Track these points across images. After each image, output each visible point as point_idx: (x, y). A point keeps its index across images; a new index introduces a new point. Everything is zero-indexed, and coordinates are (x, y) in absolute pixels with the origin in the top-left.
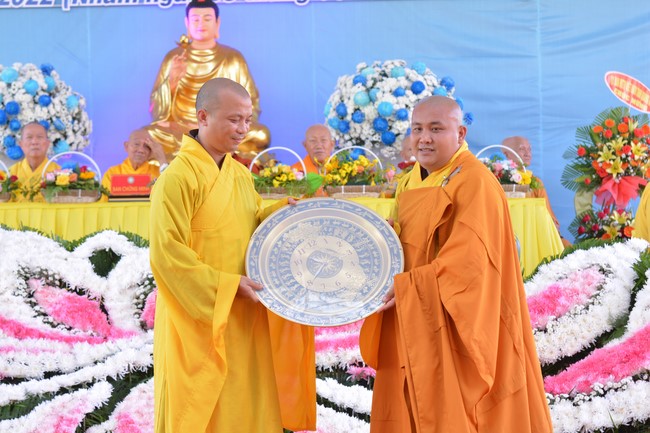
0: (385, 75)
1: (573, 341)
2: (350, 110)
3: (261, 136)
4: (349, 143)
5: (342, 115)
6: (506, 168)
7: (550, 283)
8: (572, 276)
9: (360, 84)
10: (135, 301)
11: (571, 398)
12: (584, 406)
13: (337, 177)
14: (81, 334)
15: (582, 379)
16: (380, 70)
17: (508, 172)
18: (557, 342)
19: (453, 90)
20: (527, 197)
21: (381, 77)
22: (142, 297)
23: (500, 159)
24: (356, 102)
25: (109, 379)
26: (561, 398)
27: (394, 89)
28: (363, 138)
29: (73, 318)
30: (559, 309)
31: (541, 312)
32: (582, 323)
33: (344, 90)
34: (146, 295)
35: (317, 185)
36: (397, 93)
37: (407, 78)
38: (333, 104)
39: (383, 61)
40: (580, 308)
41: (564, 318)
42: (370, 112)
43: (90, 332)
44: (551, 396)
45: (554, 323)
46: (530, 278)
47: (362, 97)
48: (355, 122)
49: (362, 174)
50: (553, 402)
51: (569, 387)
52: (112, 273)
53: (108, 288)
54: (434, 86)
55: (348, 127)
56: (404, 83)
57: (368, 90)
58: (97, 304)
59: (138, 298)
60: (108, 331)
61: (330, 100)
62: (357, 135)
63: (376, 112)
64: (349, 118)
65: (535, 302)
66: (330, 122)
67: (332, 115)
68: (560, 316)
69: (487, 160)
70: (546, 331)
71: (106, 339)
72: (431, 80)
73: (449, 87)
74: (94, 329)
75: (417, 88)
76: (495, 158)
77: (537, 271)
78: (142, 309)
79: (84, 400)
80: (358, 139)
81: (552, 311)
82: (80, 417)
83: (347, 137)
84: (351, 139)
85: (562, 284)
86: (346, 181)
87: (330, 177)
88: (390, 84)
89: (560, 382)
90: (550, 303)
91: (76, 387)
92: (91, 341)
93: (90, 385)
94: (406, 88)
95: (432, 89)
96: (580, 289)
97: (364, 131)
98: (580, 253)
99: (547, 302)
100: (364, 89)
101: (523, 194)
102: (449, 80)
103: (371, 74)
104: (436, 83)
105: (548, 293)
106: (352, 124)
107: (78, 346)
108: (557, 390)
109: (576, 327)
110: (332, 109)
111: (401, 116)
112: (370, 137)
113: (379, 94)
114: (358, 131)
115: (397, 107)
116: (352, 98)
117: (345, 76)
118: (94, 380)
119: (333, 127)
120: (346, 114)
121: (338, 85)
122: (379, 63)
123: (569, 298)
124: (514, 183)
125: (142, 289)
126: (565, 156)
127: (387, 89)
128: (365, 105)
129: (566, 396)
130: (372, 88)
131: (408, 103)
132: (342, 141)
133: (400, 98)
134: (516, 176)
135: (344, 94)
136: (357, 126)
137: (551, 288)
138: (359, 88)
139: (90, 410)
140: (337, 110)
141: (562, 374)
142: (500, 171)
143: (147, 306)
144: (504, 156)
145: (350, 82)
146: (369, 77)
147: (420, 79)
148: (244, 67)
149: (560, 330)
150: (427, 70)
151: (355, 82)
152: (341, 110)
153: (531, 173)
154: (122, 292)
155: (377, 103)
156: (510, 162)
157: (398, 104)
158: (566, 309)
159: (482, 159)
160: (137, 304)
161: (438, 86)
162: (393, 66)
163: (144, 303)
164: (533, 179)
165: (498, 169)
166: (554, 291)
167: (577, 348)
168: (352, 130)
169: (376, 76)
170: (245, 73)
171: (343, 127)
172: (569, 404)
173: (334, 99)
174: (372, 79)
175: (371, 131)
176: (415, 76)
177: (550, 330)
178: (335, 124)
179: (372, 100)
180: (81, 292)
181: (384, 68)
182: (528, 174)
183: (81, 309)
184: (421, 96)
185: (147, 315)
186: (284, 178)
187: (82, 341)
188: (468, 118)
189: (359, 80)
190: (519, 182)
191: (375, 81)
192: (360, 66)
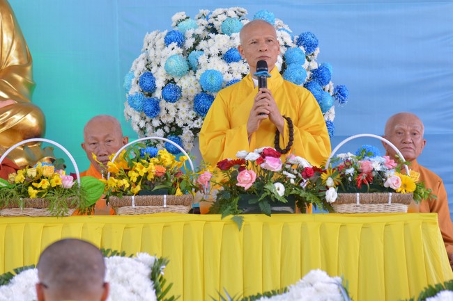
0: (214, 31)
2: (160, 83)
3: (31, 121)
4: (160, 132)
5: (149, 90)
6: (378, 168)
9: (174, 44)
13: (125, 182)
16: (205, 22)
17: (381, 174)
19: (317, 51)
20: (409, 211)
21: (207, 34)
24: (168, 72)
27: (224, 51)
28: (180, 124)
33: (152, 53)
35: (96, 195)
36: (228, 57)
38: (136, 74)
39: (212, 9)
42: (188, 84)
47: (178, 63)
48: (167, 100)
49: (162, 178)
54: (286, 46)
55: (157, 108)
57: (187, 52)
61: (133, 68)
62: (171, 120)
63: (198, 85)
64: (158, 94)
66: (132, 101)
67: (135, 90)
76: (364, 154)
80: (173, 125)
83: (156, 123)
84: (162, 126)
86: (138, 188)
87: (113, 183)
88: (220, 42)
95: (283, 50)
97: (180, 114)
100: (181, 51)
101: (405, 207)
102: (309, 37)
103: (192, 28)
104: (289, 42)
106: (163, 104)
110: (134, 81)
112: (189, 122)
113: (202, 59)
114: (173, 113)
115: (228, 78)
116: (163, 64)
117: (153, 33)
119: (136, 108)
120: (154, 88)
121: (145, 44)
122: (207, 12)
124: (390, 190)
127: (214, 51)
128: (182, 75)
130: (194, 48)
132: (149, 128)
133: (234, 65)
134: (393, 179)
135: (152, 59)
136: (170, 106)
138: (174, 50)
140: (141, 82)
142: (369, 174)
144: (374, 150)
145: (160, 42)
146: (189, 33)
148: (9, 19)
151: (168, 42)
152: (147, 83)
153: (417, 176)
155: (199, 72)
156: (385, 159)
157: (230, 72)
159: (342, 156)
161: (294, 46)
162: (224, 17)
164: (421, 184)
165: (366, 169)
168: (164, 112)
169: (200, 31)
170: (10, 27)
171: (149, 107)
173: (139, 66)
174: (194, 35)
175: (192, 114)
178: (138, 103)
179: (192, 68)
181: (211, 20)
182: (412, 176)
186: (45, 184)
188: (340, 93)
189: (175, 38)
190: (398, 188)
191: (198, 39)
192: (178, 16)
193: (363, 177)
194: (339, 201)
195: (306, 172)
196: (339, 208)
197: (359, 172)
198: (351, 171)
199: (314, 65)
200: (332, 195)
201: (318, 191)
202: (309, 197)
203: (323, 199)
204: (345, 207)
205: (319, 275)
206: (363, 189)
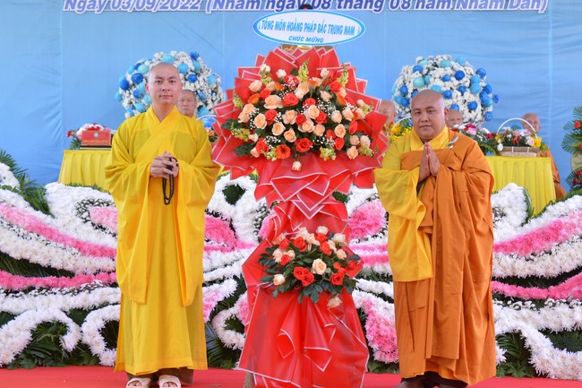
0: (436, 66)
1: (570, 261)
2: (410, 91)
5: (404, 94)
6: (523, 135)
7: (554, 219)
8: (571, 214)
9: (418, 72)
10: (255, 222)
11: (568, 303)
12: (577, 309)
14: (216, 245)
15: (576, 289)
16: (432, 62)
17: (524, 138)
18: (558, 262)
19: (485, 78)
20: (537, 156)
21: (433, 67)
22: (260, 220)
23: (519, 128)
24: (414, 85)
25: (235, 278)
26: (560, 302)
27: (442, 76)
29: (210, 233)
30: (561, 238)
31: (548, 239)
32: (577, 248)
33: (406, 76)
34: (263, 218)
36: (444, 79)
37: (452, 68)
38: (398, 86)
39: (435, 56)
40: (576, 237)
41: (564, 244)
43: (222, 243)
44: (553, 301)
45: (557, 248)
46: (540, 215)
47: (419, 81)
50: (554, 305)
51: (567, 294)
52: (239, 202)
53: (235, 213)
54: (471, 75)
55: (408, 103)
56: (449, 71)
57: (423, 76)
58: (228, 223)
59: (257, 220)
60: (235, 243)
61: (396, 83)
64: (409, 96)
65: (543, 233)
66: (396, 99)
67: (397, 93)
68: (561, 243)
69: (509, 128)
70: (550, 253)
71: (233, 249)
72: (469, 70)
73: (482, 75)
74: (225, 241)
75: (459, 76)
76: (514, 128)
77: (545, 209)
78: (259, 228)
79: (217, 292)
81: (556, 239)
82: (214, 304)
83: (407, 110)
84: (410, 112)
85: (563, 220)
88: (439, 72)
89: (560, 291)
90: (553, 234)
91: (211, 283)
92: (222, 250)
93: (221, 281)
94: (451, 75)
95: (470, 77)
96: (577, 224)
98: (577, 198)
99: (552, 232)
100: (421, 75)
101: (535, 154)
102: (482, 70)
103: (426, 64)
104: (473, 73)
105: (553, 226)
107: (213, 253)
108: (558, 296)
109: (573, 252)
110: (397, 89)
111: (447, 96)
113: (431, 80)
115: (444, 89)
116: (412, 82)
117: (407, 66)
118: (224, 277)
119: (398, 102)
120: (407, 93)
121: (402, 72)
122: (432, 57)
123: (569, 230)
124: (528, 146)
125: (259, 214)
126: (565, 128)
127: (437, 76)
128: (421, 87)
129: (565, 301)
130: (426, 74)
131: (452, 86)
132: (404, 112)
133: (447, 83)
134: (530, 141)
135: (406, 79)
137: (554, 222)
138: (417, 75)
139: (221, 299)
140: (401, 90)
141: (562, 285)
142: (519, 137)
143: (263, 226)
144: (521, 126)
145: (411, 70)
146: (425, 67)
147: (462, 69)
149: (561, 253)
150: (467, 63)
151: (414, 71)
152: (404, 90)
153: (541, 139)
154: (246, 216)
155: (430, 86)
156: (526, 131)
157: (444, 87)
158: (566, 238)
159: (505, 128)
160: (256, 225)
161: (474, 75)
162: (442, 60)
163: (261, 225)
164: (542, 143)
165: (517, 135)
166: (557, 225)
167: (573, 266)
169: (430, 66)
171: (405, 102)
172: (566, 307)
173: (399, 82)
174: (427, 68)
176: (458, 67)
177: (553, 252)
178: (399, 100)
179: (426, 84)
180: (216, 215)
181: (435, 61)
182: (538, 140)
183: (217, 227)
184: (461, 82)
185: (263, 233)
187: (216, 250)
188: (496, 98)
189: (418, 69)
190: (532, 145)
191: (429, 70)
192: (418, 59)
193: (516, 139)
194: (503, 150)
195: (488, 136)
196: (503, 154)
197: (513, 137)
198: (510, 136)
199: (484, 85)
200: (500, 147)
201: (494, 145)
202: (489, 147)
203: (496, 149)
204: (506, 153)
205: (513, 186)
206: (516, 145)
